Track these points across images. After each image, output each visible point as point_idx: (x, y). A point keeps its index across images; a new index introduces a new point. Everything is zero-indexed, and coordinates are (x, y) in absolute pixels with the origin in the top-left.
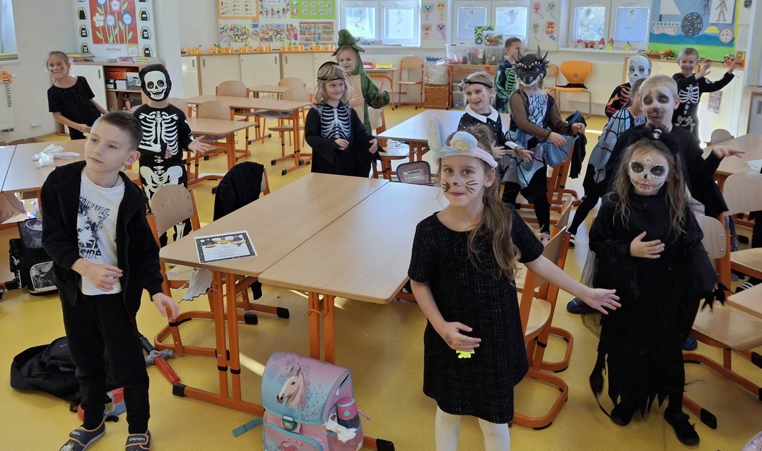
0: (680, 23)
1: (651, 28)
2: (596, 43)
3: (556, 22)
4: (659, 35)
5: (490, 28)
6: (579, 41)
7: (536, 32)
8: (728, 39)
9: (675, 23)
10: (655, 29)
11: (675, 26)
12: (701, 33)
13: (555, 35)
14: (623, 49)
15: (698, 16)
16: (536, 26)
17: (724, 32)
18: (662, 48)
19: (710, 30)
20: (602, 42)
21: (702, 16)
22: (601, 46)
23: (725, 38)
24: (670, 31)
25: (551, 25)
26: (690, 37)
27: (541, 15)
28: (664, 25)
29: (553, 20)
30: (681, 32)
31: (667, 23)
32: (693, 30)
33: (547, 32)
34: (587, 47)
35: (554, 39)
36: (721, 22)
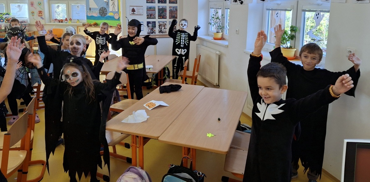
0: (98, 11)
1: (87, 14)
2: (64, 20)
3: (43, 11)
4: (90, 16)
5: (7, 14)
6: (56, 20)
7: (33, 16)
8: (118, 18)
9: (96, 11)
10: (88, 14)
11: (96, 12)
12: (107, 15)
13: (43, 17)
14: (76, 23)
15: (105, 9)
16: (33, 13)
17: (116, 15)
18: (93, 22)
19: (110, 14)
20: (66, 20)
21: (106, 9)
22: (66, 22)
23: (117, 17)
24: (95, 15)
25: (40, 12)
26: (103, 17)
27: (35, 8)
28: (92, 12)
29: (41, 10)
30: (99, 15)
31: (93, 11)
32: (104, 14)
33: (39, 16)
34: (59, 22)
35: (43, 19)
36: (114, 11)
